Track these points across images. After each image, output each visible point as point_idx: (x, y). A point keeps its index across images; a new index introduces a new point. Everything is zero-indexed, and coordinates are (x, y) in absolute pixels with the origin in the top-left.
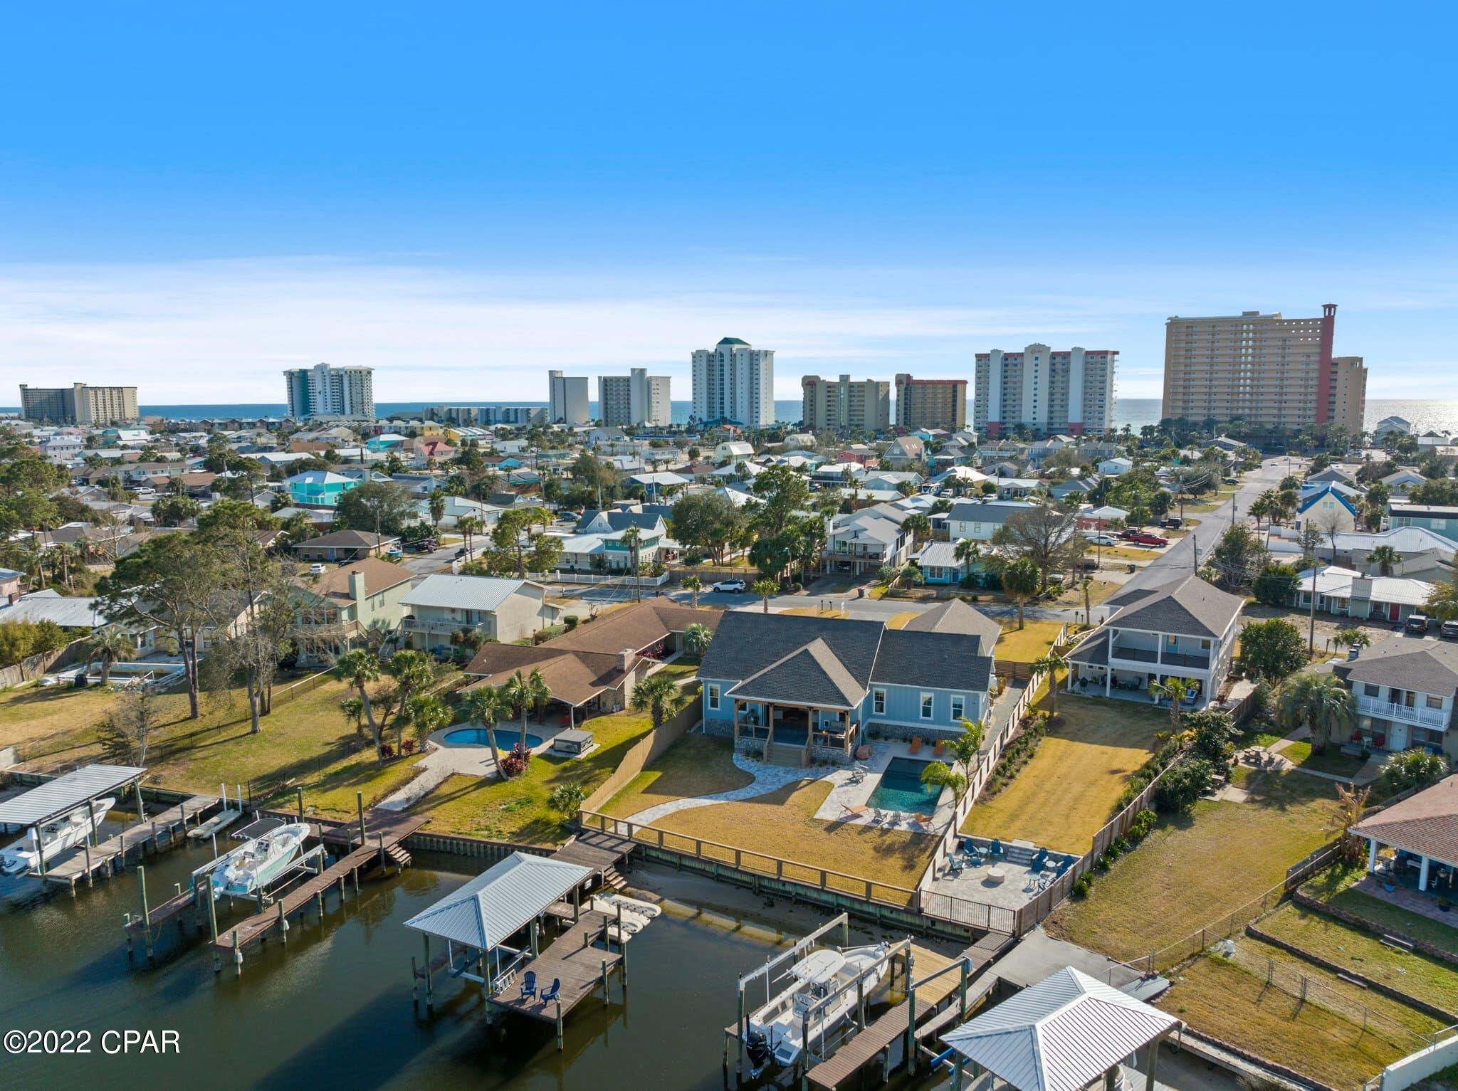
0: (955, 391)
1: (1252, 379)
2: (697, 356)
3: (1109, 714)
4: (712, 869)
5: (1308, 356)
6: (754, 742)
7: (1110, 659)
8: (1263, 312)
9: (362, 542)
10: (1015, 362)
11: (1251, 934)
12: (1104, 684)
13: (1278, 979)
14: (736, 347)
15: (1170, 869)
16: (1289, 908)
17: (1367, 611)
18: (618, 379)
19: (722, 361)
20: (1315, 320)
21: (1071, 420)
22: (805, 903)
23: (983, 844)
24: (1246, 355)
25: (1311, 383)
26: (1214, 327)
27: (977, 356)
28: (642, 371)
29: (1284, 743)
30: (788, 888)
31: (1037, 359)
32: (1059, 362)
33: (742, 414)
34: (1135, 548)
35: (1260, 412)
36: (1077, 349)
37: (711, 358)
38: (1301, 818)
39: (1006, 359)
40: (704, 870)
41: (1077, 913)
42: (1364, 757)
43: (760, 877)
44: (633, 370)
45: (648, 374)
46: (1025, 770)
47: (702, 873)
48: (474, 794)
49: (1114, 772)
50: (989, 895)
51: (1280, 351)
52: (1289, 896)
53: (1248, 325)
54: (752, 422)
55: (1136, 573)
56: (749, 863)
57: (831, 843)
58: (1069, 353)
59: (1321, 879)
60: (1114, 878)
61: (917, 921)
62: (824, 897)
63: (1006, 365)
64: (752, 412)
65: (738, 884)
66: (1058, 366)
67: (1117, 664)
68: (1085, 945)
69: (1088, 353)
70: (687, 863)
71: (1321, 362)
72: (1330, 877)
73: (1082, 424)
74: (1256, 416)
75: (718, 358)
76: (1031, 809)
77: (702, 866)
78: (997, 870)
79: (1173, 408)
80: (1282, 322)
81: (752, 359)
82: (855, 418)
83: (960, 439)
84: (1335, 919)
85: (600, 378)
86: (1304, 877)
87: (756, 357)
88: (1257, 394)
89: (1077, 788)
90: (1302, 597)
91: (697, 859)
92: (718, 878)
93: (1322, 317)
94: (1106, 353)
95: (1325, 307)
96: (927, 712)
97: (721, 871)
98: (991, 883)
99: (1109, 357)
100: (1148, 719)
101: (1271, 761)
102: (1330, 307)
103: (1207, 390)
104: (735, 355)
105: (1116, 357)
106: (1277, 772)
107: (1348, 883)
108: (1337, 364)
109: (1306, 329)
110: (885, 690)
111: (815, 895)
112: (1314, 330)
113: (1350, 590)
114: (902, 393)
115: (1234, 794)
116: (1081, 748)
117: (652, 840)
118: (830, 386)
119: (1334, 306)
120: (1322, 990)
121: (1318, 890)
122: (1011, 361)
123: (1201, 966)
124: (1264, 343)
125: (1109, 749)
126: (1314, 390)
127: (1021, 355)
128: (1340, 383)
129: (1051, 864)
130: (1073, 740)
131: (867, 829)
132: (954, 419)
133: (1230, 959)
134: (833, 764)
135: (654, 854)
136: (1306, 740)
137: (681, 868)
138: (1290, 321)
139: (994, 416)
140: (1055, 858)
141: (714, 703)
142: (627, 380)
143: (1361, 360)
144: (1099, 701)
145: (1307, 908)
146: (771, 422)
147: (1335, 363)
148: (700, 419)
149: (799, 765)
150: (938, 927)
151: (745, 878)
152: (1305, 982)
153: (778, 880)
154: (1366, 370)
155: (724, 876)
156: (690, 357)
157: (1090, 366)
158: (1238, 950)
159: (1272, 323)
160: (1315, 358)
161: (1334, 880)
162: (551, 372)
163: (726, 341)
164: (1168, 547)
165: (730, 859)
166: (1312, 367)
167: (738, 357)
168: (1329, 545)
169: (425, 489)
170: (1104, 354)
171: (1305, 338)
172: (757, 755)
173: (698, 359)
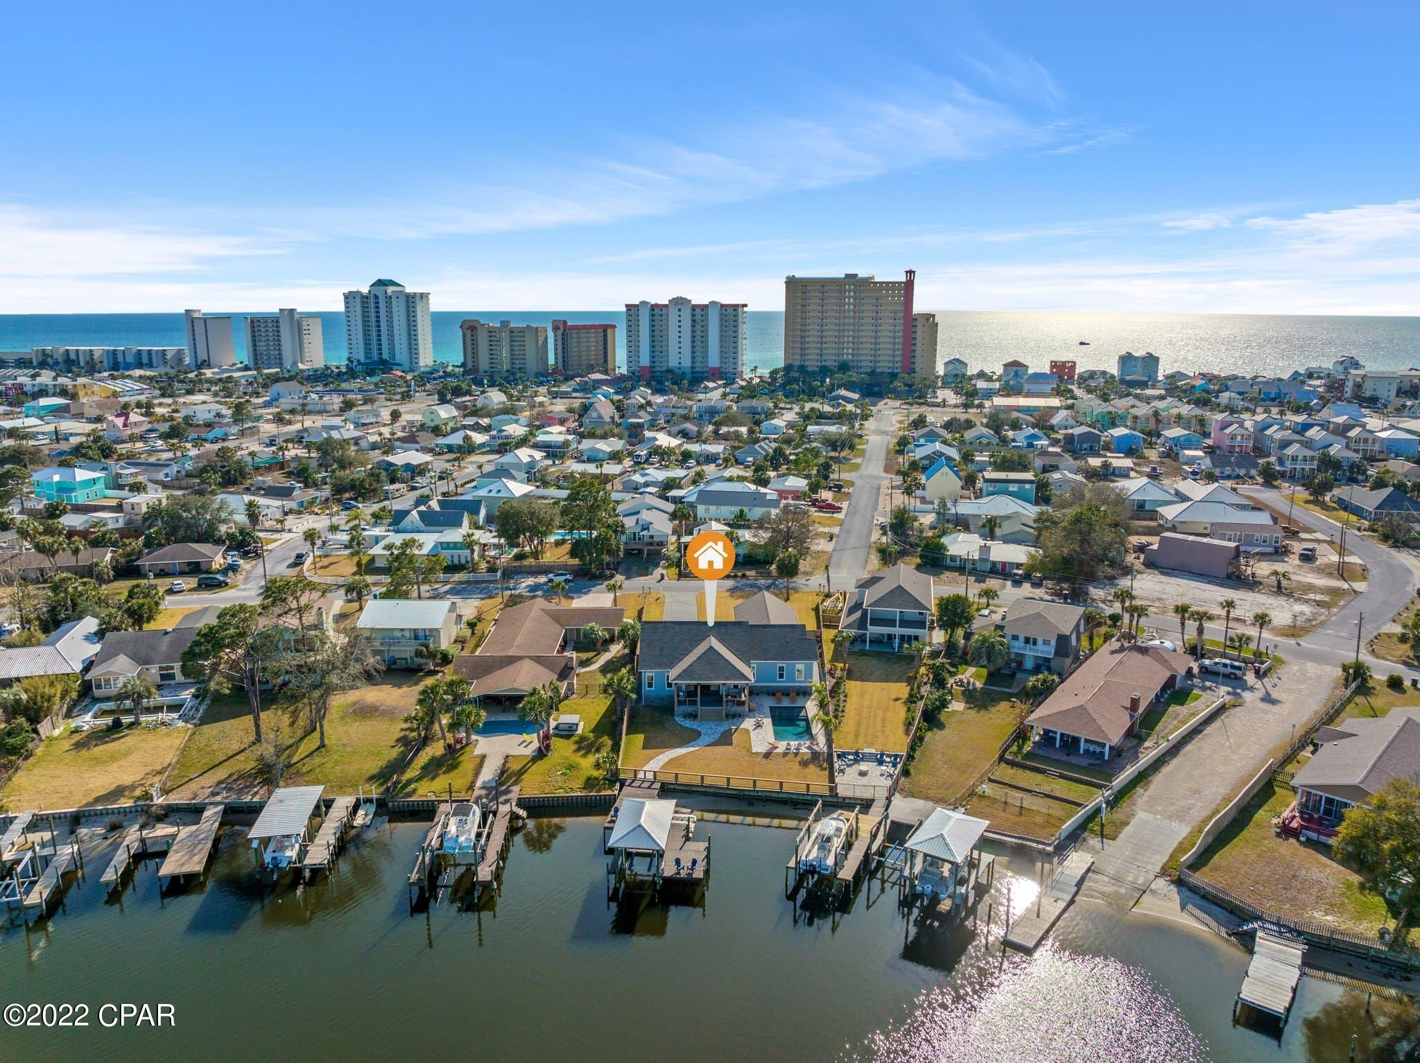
0: (605, 336)
2: (349, 296)
3: (874, 662)
4: (712, 790)
5: (896, 313)
6: (690, 709)
7: (869, 627)
9: (204, 556)
10: (661, 312)
11: (990, 780)
12: (865, 641)
13: (1010, 801)
14: (390, 289)
15: (944, 754)
16: (1003, 765)
17: (988, 567)
18: (266, 316)
19: (377, 303)
20: (900, 283)
21: (711, 365)
22: (770, 800)
23: (849, 753)
24: (849, 304)
25: (898, 334)
27: (627, 306)
28: (292, 310)
29: (971, 670)
30: (759, 794)
31: (680, 310)
32: (700, 312)
33: (401, 355)
34: (821, 514)
35: (860, 358)
36: (713, 303)
37: (364, 299)
38: (994, 716)
39: (653, 310)
40: (706, 792)
41: (910, 783)
42: (1013, 675)
43: (743, 791)
44: (281, 309)
45: (299, 313)
46: (848, 705)
47: (706, 794)
48: (534, 768)
49: (897, 700)
50: (864, 780)
52: (1002, 759)
53: (850, 285)
54: (411, 363)
55: (835, 539)
56: (734, 784)
57: (770, 765)
58: (707, 306)
59: (1014, 748)
60: (920, 761)
61: (835, 800)
62: (781, 795)
63: (653, 315)
64: (411, 353)
65: (729, 796)
66: (698, 317)
67: (873, 630)
68: (921, 798)
69: (722, 306)
70: (695, 789)
71: (904, 317)
72: (1018, 746)
73: (719, 368)
74: (857, 361)
75: (372, 300)
76: (863, 729)
77: (705, 790)
78: (863, 766)
79: (793, 354)
80: (875, 283)
81: (408, 302)
82: (517, 362)
83: (637, 397)
84: (1024, 767)
86: (1006, 749)
87: (411, 300)
88: (858, 343)
89: (880, 714)
90: (949, 558)
91: (702, 786)
92: (716, 795)
93: (905, 280)
94: (737, 306)
95: (907, 272)
96: (781, 676)
97: (718, 791)
98: (863, 774)
99: (740, 311)
100: (896, 663)
101: (969, 683)
102: (910, 273)
103: (819, 340)
104: (390, 297)
105: (746, 309)
106: (975, 689)
107: (1028, 748)
108: (916, 319)
109: (893, 291)
111: (776, 795)
112: (899, 291)
113: (978, 553)
114: (560, 338)
115: (957, 706)
116: (869, 686)
117: (671, 779)
118: (491, 332)
119: (914, 272)
120: (1029, 802)
121: (1016, 754)
122: (657, 311)
123: (975, 799)
124: (862, 301)
125: (884, 685)
126: (900, 346)
127: (666, 306)
128: (919, 336)
129: (888, 759)
130: (862, 680)
131: (785, 754)
132: (606, 361)
133: (986, 794)
134: (740, 716)
135: (672, 787)
136: (984, 666)
137: (691, 792)
138: (881, 283)
139: (645, 361)
140: (888, 756)
141: (650, 685)
142: (276, 319)
143: (933, 316)
144: (863, 653)
145: (1013, 764)
146: (431, 363)
148: (358, 361)
149: (721, 720)
150: (847, 801)
151: (733, 792)
152: (1022, 799)
153: (754, 790)
154: (937, 326)
155: (721, 793)
156: (342, 297)
157: (725, 318)
158: (986, 788)
159: (867, 282)
160: (902, 314)
161: (1020, 748)
163: (381, 283)
164: (844, 511)
165: (723, 784)
166: (898, 321)
167: (394, 300)
168: (953, 511)
169: (167, 475)
170: (735, 307)
171: (893, 297)
172: (693, 716)
173: (351, 299)
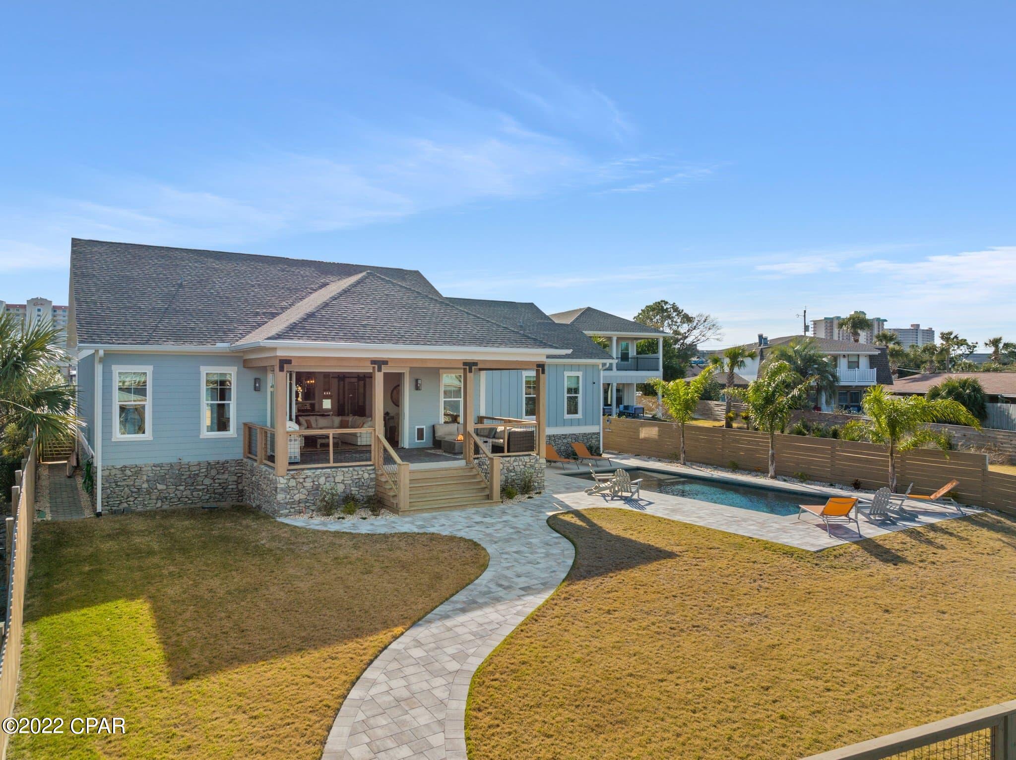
31: (39, 310)
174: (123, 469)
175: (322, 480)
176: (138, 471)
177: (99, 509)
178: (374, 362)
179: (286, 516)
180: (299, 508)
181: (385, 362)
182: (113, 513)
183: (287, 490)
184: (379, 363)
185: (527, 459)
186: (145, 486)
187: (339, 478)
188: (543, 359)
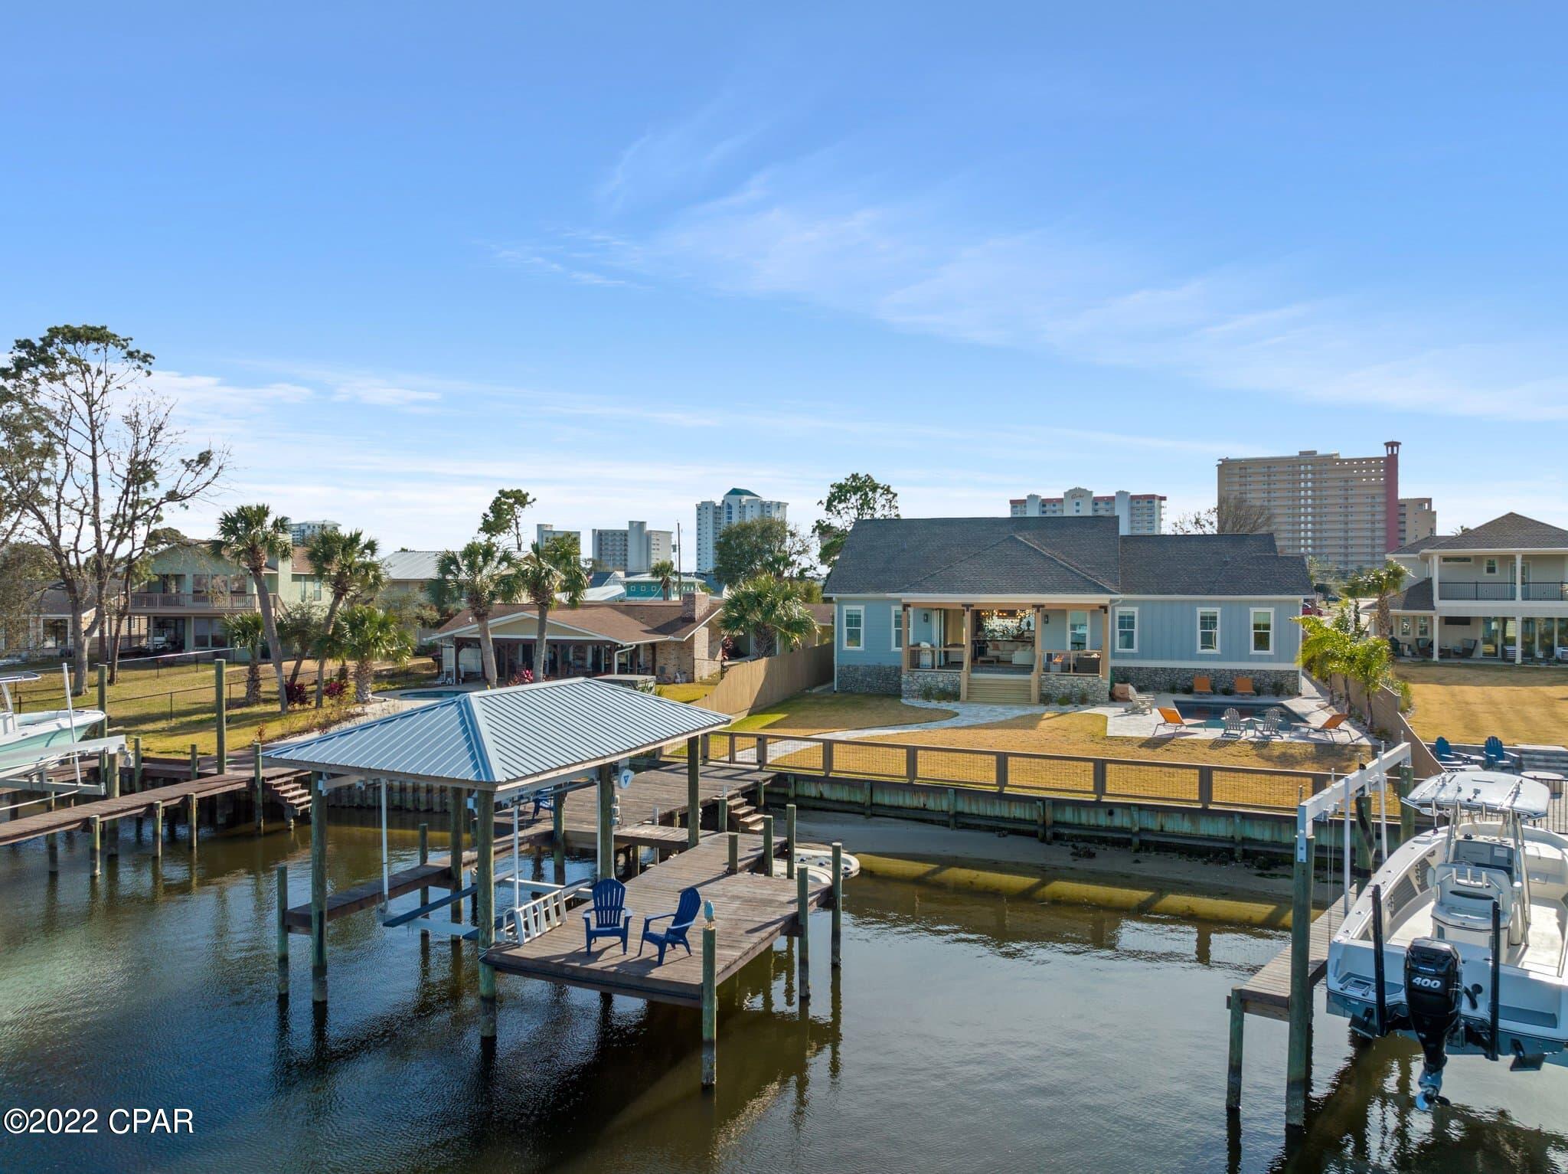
1: (1313, 523)
2: (702, 508)
4: (943, 804)
5: (1373, 497)
6: (938, 677)
8: (1320, 452)
10: (1054, 508)
14: (745, 498)
18: (614, 533)
19: (730, 512)
20: (1377, 459)
22: (1164, 847)
24: (1306, 498)
25: (1378, 526)
26: (1269, 467)
27: (1012, 502)
28: (642, 524)
30: (1120, 820)
31: (1078, 504)
32: (1103, 507)
36: (1121, 494)
37: (717, 510)
39: (1044, 506)
40: (924, 809)
43: (1058, 803)
44: (631, 523)
45: (648, 528)
47: (921, 816)
51: (1342, 492)
53: (1306, 465)
58: (1113, 498)
62: (1208, 828)
63: (1044, 512)
66: (1101, 512)
69: (1133, 498)
70: (885, 799)
71: (1386, 504)
75: (725, 510)
77: (917, 801)
81: (763, 511)
85: (594, 531)
87: (766, 509)
88: (1320, 539)
91: (910, 788)
92: (959, 821)
93: (1386, 456)
94: (1153, 497)
95: (1387, 444)
96: (1208, 641)
97: (963, 806)
99: (1157, 502)
102: (1393, 445)
104: (745, 506)
105: (1163, 503)
108: (1404, 505)
109: (1369, 469)
110: (1135, 610)
111: (1184, 826)
112: (1377, 469)
119: (1397, 444)
122: (1049, 507)
124: (1325, 484)
127: (1060, 501)
128: (1410, 522)
131: (1219, 743)
134: (1083, 701)
135: (811, 790)
137: (872, 811)
138: (1351, 461)
142: (624, 534)
143: (1429, 501)
147: (1403, 504)
151: (1018, 812)
153: (1098, 804)
154: (1435, 513)
155: (972, 815)
156: (695, 509)
157: (1136, 512)
159: (1332, 462)
160: (1382, 500)
162: (538, 525)
163: (735, 492)
165: (984, 776)
166: (1378, 509)
167: (748, 509)
170: (1150, 498)
171: (1369, 478)
172: (950, 696)
173: (703, 511)
174: (848, 667)
175: (929, 679)
176: (856, 669)
177: (836, 689)
178: (963, 605)
179: (907, 698)
180: (913, 694)
181: (972, 605)
182: (843, 692)
183: (908, 683)
184: (968, 606)
185: (1090, 679)
186: (860, 678)
187: (940, 679)
188: (1107, 602)
